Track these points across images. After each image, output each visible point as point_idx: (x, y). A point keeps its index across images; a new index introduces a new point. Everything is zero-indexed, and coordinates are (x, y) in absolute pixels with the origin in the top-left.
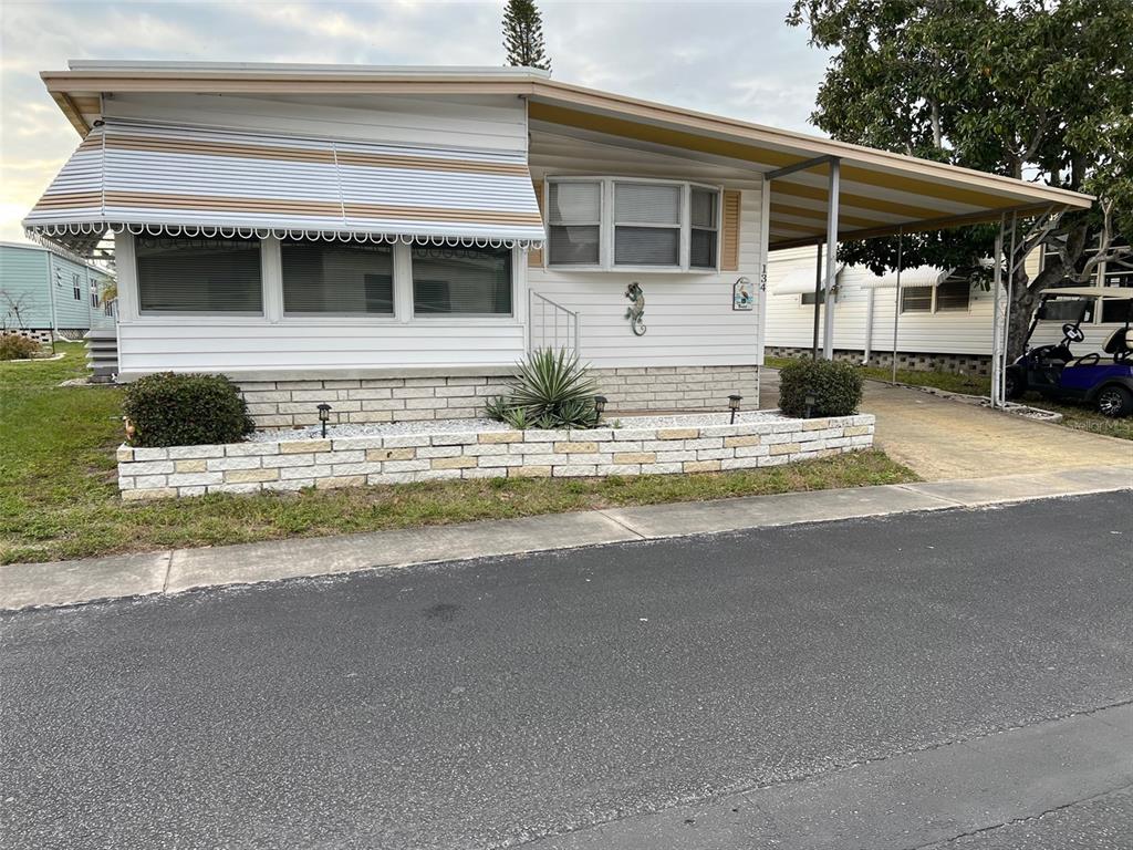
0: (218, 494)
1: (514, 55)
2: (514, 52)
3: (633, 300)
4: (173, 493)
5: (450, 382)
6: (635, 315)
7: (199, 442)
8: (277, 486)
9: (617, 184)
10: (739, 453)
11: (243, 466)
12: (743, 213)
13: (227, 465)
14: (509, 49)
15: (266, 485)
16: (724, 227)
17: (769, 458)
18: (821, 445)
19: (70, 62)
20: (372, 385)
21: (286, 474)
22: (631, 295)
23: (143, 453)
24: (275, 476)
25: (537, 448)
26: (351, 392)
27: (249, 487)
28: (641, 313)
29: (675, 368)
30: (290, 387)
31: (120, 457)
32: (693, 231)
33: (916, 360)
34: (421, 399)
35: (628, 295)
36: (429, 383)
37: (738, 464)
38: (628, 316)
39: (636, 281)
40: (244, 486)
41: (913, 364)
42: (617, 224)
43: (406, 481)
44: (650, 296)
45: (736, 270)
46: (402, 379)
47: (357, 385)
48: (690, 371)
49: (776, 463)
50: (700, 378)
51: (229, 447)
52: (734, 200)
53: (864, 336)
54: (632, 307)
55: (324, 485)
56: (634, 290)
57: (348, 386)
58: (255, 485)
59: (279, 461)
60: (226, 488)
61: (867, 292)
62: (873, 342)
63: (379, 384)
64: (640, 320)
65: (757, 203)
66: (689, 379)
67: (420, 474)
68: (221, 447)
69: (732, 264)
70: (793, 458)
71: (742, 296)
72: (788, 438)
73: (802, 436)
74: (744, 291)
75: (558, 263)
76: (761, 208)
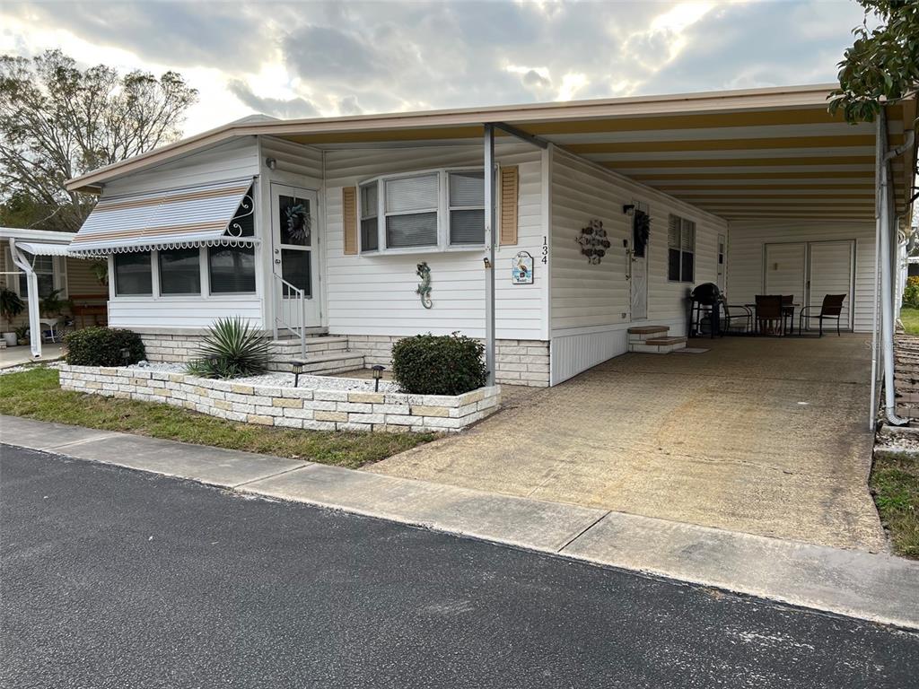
3: (422, 277)
4: (73, 389)
6: (424, 291)
8: (102, 393)
10: (288, 412)
11: (90, 379)
12: (522, 186)
13: (87, 377)
15: (99, 392)
16: (502, 204)
17: (314, 422)
18: (378, 419)
21: (104, 387)
22: (421, 274)
23: (65, 367)
24: (101, 387)
25: (189, 388)
28: (429, 289)
32: (452, 212)
35: (419, 273)
37: (287, 423)
38: (418, 292)
39: (425, 260)
40: (92, 391)
42: (387, 214)
44: (436, 274)
45: (516, 244)
49: (322, 428)
51: (86, 368)
54: (421, 284)
55: (117, 396)
56: (423, 269)
58: (95, 390)
59: (101, 378)
60: (87, 391)
64: (428, 295)
65: (537, 174)
69: (512, 237)
70: (341, 426)
71: (520, 270)
72: (332, 407)
73: (350, 407)
74: (523, 264)
75: (368, 250)
76: (539, 180)
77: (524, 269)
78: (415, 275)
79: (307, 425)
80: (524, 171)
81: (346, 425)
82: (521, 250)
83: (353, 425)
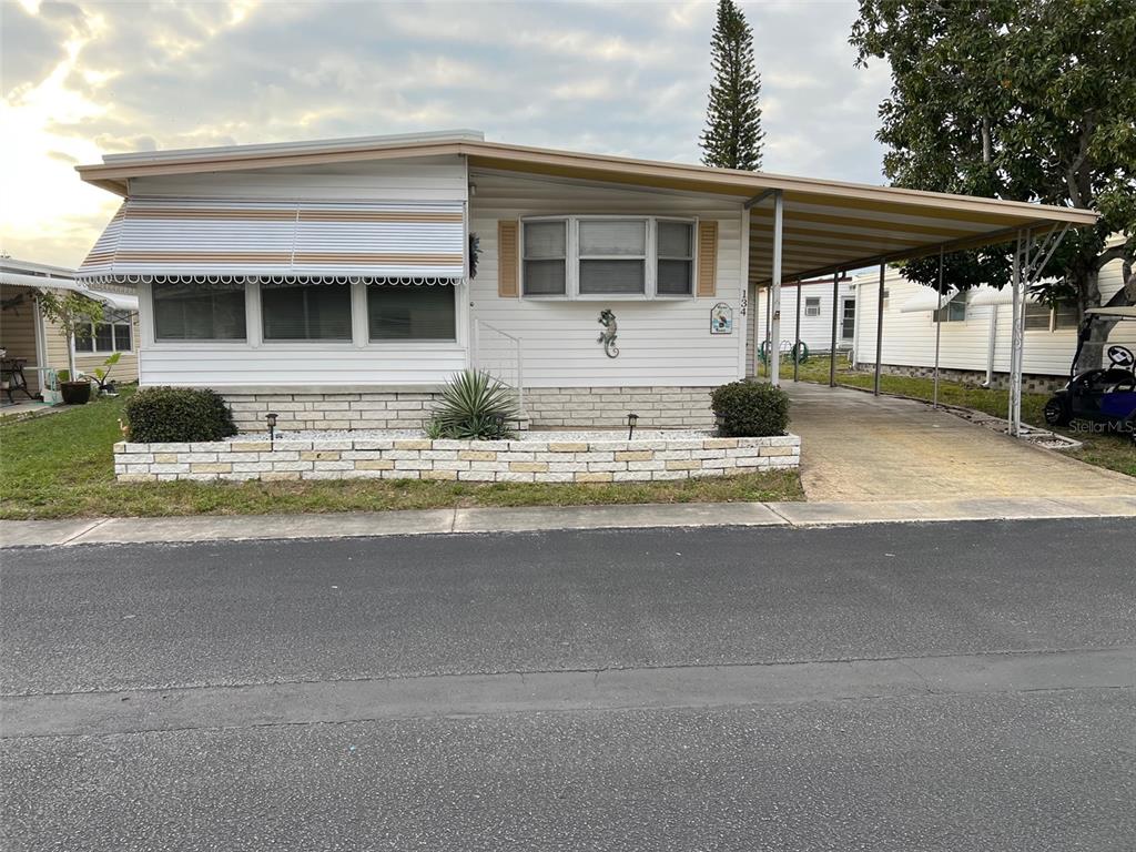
0: (185, 480)
1: (723, 74)
2: (722, 70)
3: (606, 325)
4: (153, 478)
5: (400, 398)
6: (608, 339)
7: (172, 440)
8: (229, 477)
9: (581, 222)
10: (632, 466)
11: (204, 460)
12: (721, 242)
13: (194, 458)
14: (717, 69)
15: (221, 476)
16: (701, 256)
17: (665, 472)
18: (730, 463)
19: (104, 157)
20: (332, 399)
21: (237, 468)
22: (605, 321)
23: (133, 447)
24: (228, 469)
25: (444, 455)
26: (316, 404)
27: (209, 477)
28: (614, 338)
29: (651, 388)
30: (266, 399)
31: (116, 450)
32: (660, 262)
33: (1036, 382)
34: (375, 411)
35: (601, 321)
36: (382, 398)
37: (630, 477)
38: (601, 340)
39: (609, 308)
40: (205, 476)
41: (1032, 387)
42: (581, 257)
43: (334, 478)
44: (622, 322)
45: (714, 295)
46: (359, 394)
47: (321, 399)
48: (667, 391)
49: (673, 478)
50: (677, 398)
51: (193, 444)
52: (710, 231)
53: (986, 356)
54: (605, 332)
55: (267, 478)
56: (606, 316)
57: (313, 399)
58: (213, 475)
59: (231, 457)
60: (192, 477)
61: (990, 309)
62: (996, 362)
63: (338, 398)
64: (613, 344)
65: (736, 232)
66: (665, 398)
67: (345, 473)
68: (187, 444)
69: (709, 289)
70: (694, 474)
71: (720, 320)
72: (687, 455)
73: (704, 454)
74: (722, 315)
75: (531, 293)
76: (739, 237)
77: (723, 319)
78: (597, 322)
79: (657, 476)
80: (723, 227)
81: (700, 472)
82: (718, 301)
83: (706, 471)
